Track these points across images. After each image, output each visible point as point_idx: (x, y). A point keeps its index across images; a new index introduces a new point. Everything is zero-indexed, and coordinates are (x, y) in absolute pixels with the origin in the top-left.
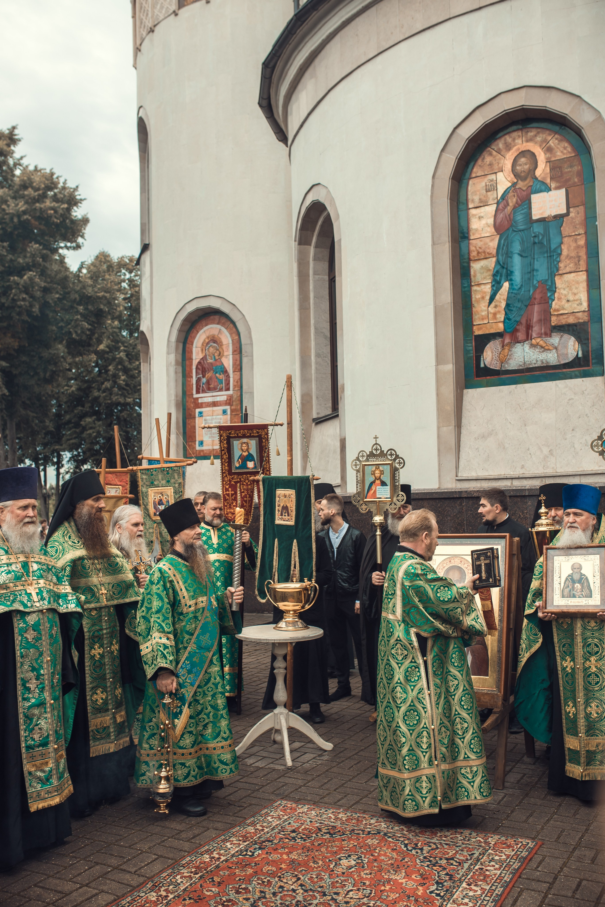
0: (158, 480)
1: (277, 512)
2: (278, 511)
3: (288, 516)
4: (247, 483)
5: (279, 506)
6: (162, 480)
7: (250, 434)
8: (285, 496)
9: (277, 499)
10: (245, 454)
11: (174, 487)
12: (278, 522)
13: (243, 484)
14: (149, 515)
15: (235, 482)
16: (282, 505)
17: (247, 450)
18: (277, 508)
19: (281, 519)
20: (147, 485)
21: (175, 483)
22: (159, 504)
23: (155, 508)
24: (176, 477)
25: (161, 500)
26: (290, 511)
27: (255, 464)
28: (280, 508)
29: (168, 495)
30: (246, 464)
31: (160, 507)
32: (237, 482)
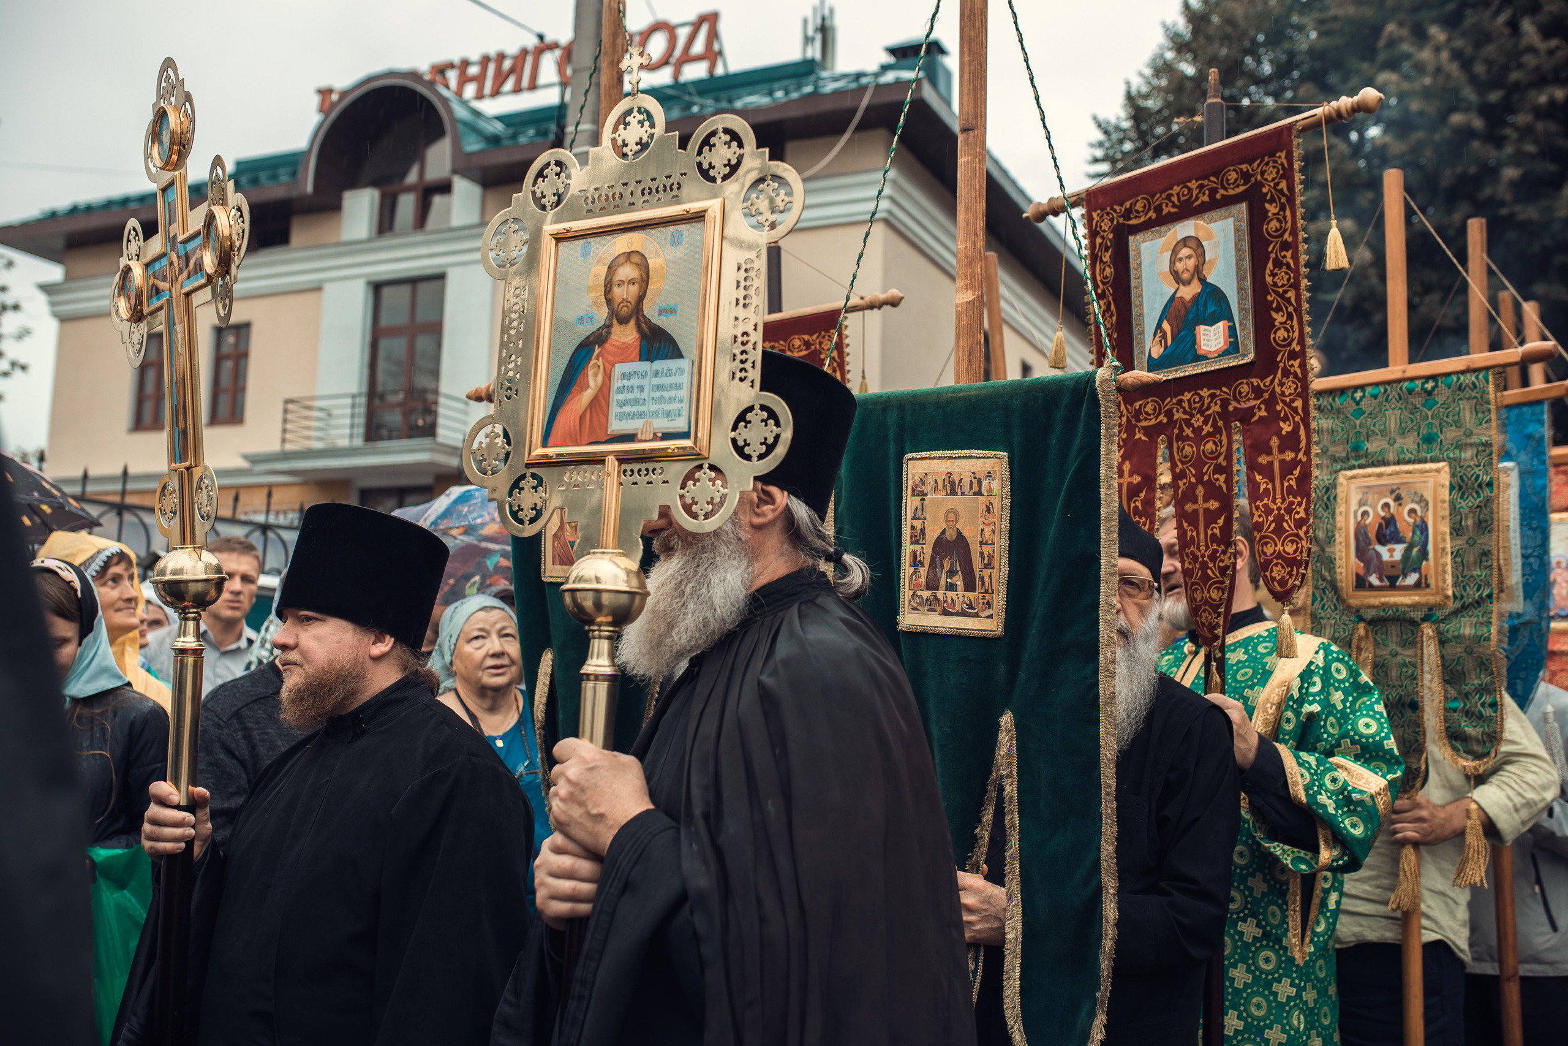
0: (1384, 433)
1: (906, 569)
2: (916, 563)
3: (970, 586)
4: (1198, 431)
5: (918, 537)
6: (1403, 432)
7: (1213, 192)
8: (952, 487)
9: (910, 503)
10: (1188, 292)
11: (1454, 463)
12: (910, 619)
13: (1181, 438)
14: (1334, 586)
15: (1147, 431)
16: (932, 535)
17: (1198, 273)
18: (907, 548)
19: (932, 604)
20: (1334, 460)
21: (1460, 447)
22: (1382, 539)
23: (1361, 553)
24: (1468, 417)
25: (1390, 521)
26: (977, 563)
27: (1232, 331)
28: (927, 550)
29: (1422, 501)
30: (1194, 341)
31: (1383, 551)
32: (1159, 429)
